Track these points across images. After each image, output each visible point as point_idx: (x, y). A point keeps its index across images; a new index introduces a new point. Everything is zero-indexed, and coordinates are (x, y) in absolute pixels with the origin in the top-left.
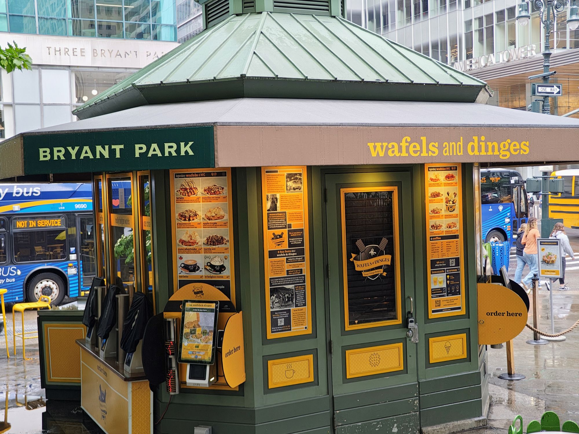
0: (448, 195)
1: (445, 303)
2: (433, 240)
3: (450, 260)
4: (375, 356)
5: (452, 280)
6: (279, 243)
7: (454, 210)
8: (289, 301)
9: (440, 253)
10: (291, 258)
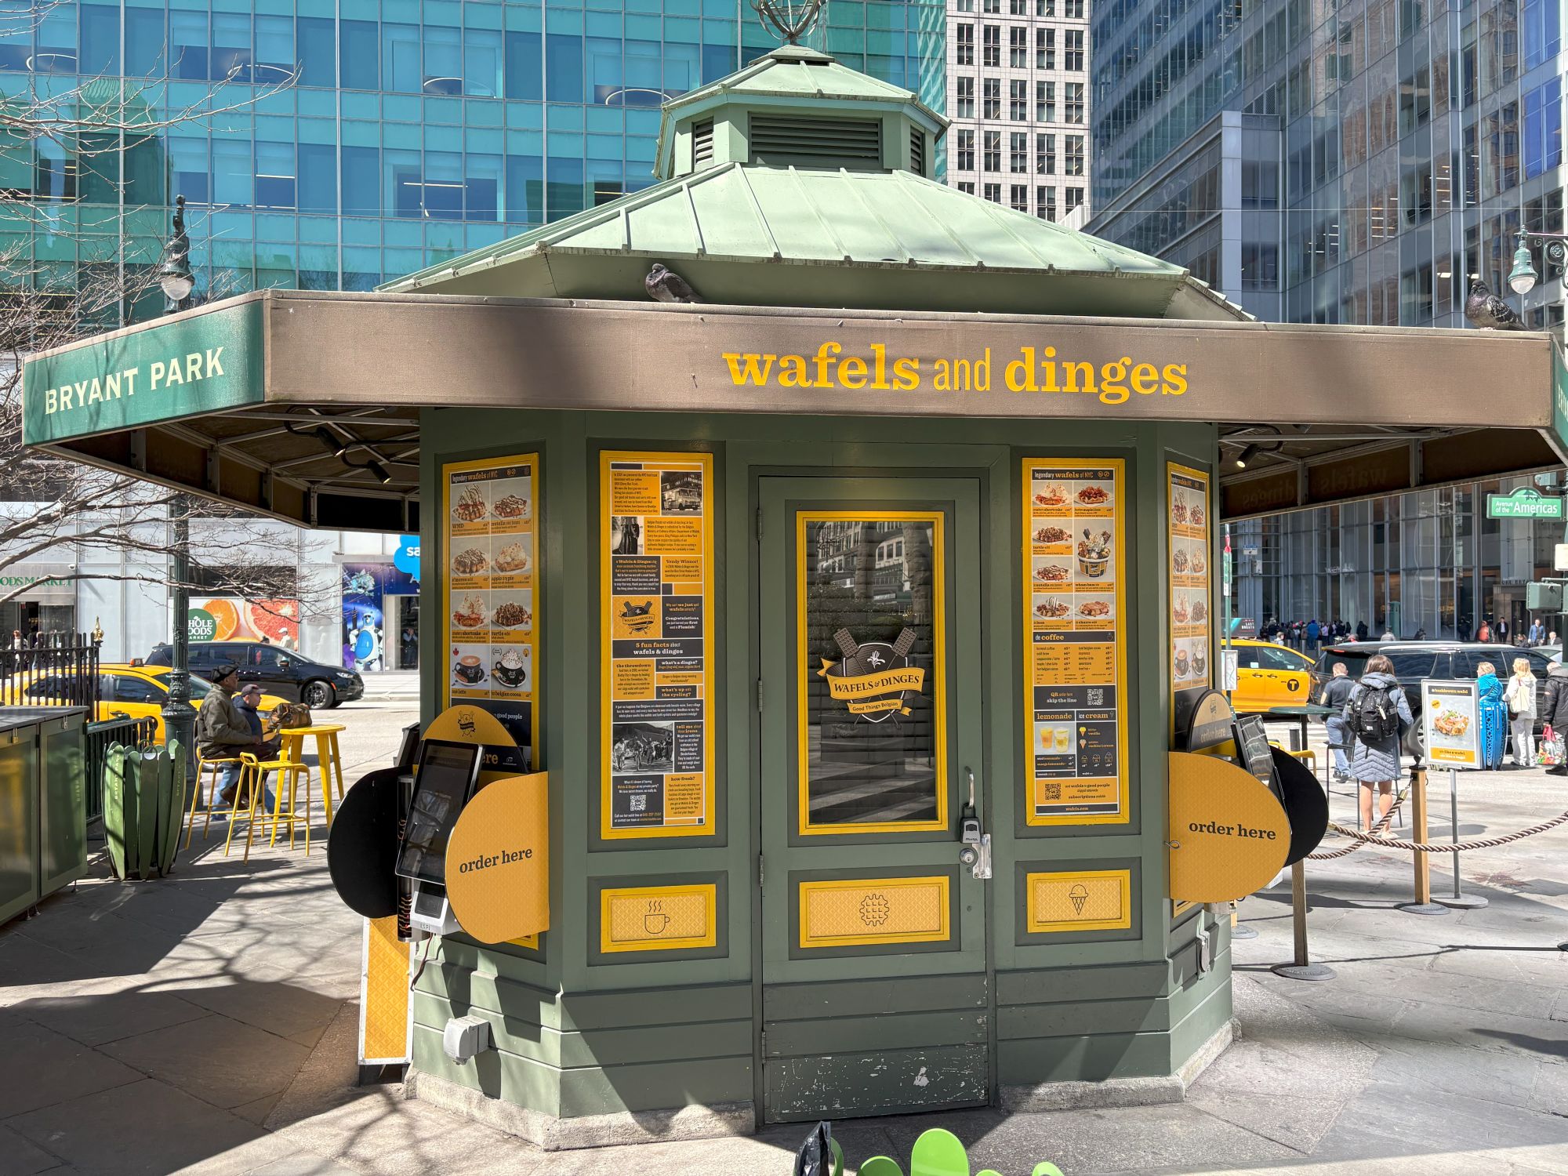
0: (1087, 538)
1: (1074, 792)
2: (1041, 641)
3: (1089, 691)
4: (876, 902)
5: (1094, 738)
6: (639, 626)
7: (1102, 572)
8: (659, 755)
9: (1061, 673)
10: (669, 660)
